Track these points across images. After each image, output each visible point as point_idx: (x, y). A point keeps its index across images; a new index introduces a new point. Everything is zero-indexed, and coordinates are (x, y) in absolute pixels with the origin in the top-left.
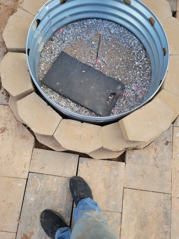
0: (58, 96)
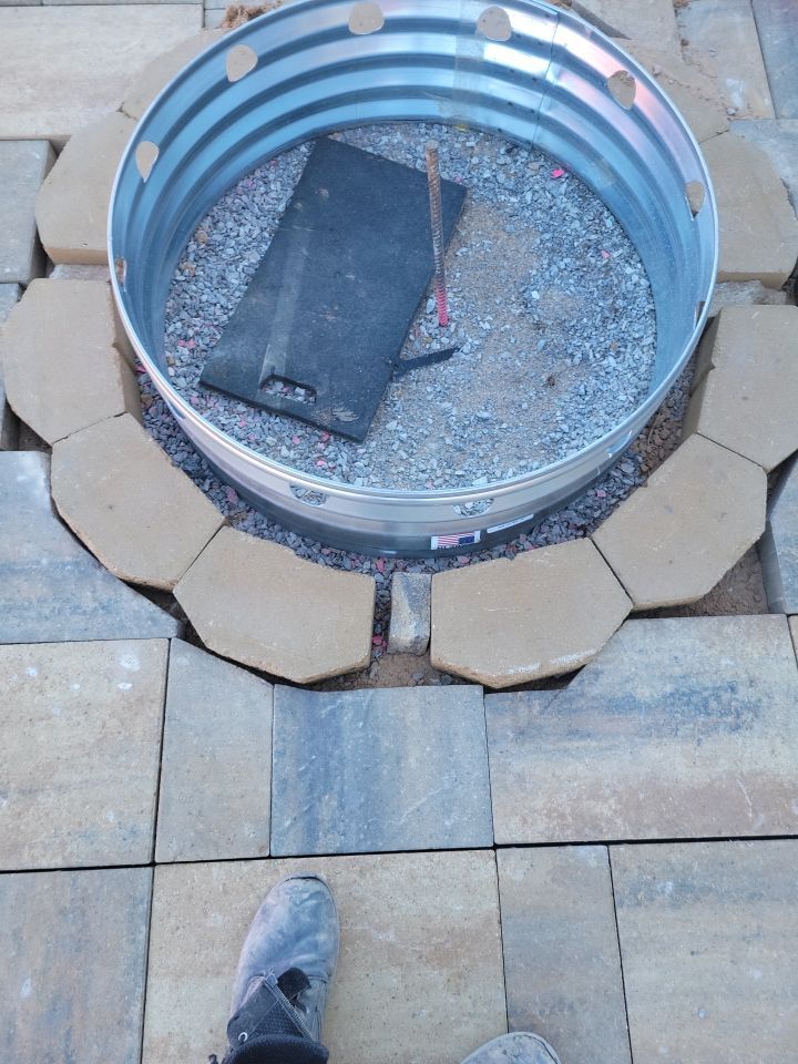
0: (281, 208)
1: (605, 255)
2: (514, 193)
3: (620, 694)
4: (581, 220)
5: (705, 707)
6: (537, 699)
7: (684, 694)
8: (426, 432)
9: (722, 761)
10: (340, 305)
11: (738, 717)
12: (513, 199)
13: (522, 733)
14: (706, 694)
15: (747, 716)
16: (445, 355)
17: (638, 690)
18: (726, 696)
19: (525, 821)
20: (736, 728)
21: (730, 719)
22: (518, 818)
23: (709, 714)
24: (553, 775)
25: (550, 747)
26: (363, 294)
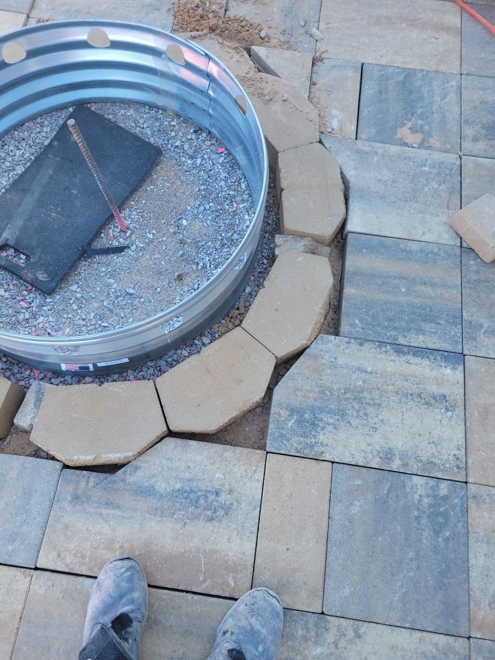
1: (235, 205)
2: (191, 157)
3: (146, 484)
4: (226, 181)
5: (196, 502)
6: (94, 477)
7: (185, 492)
8: (93, 296)
9: (195, 540)
10: (62, 208)
11: (215, 512)
12: (189, 162)
13: (77, 498)
14: (199, 494)
15: (221, 513)
16: (119, 250)
17: (159, 484)
18: (212, 497)
19: (59, 555)
20: (211, 519)
21: (209, 513)
22: (56, 553)
23: (197, 507)
24: (87, 529)
25: (92, 510)
26: (78, 203)
